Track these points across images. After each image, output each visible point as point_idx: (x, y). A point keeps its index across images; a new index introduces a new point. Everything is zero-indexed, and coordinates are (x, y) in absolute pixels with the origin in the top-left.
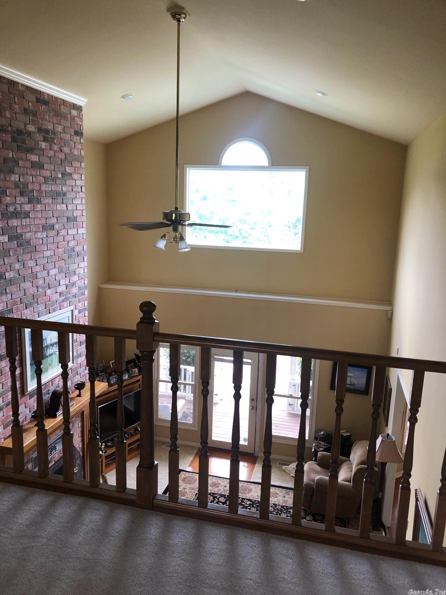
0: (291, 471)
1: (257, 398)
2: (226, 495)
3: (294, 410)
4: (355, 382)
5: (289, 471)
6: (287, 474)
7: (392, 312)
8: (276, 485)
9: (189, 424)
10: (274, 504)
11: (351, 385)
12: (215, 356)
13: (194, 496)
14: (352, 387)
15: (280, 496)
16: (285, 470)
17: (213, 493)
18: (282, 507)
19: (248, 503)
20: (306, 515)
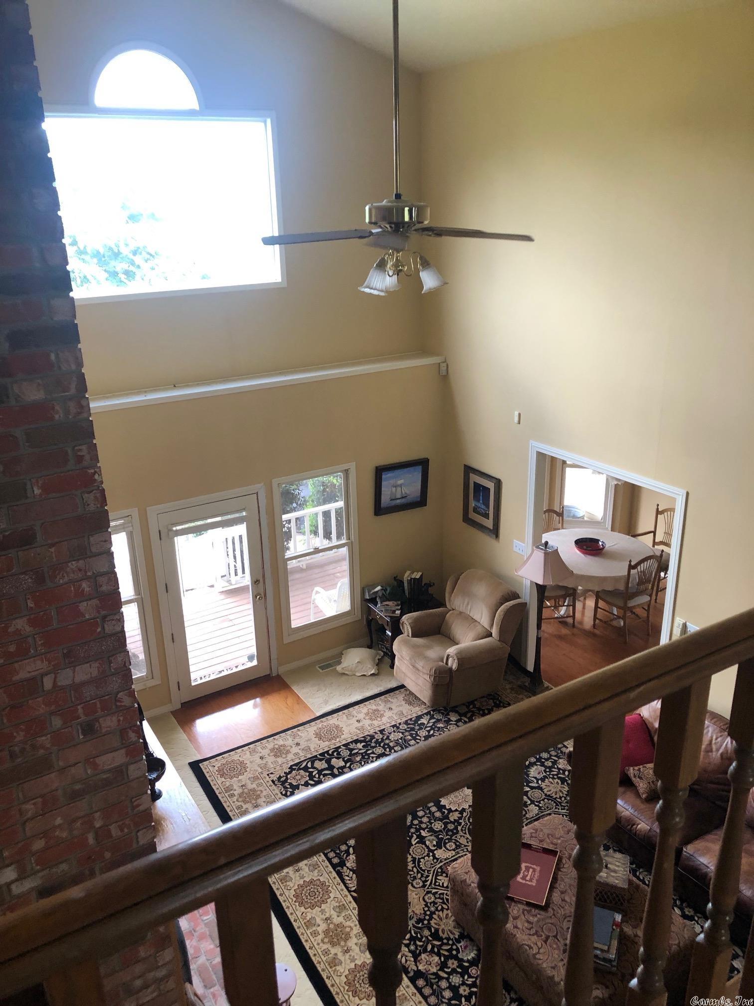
0: (355, 668)
1: (264, 576)
2: (316, 755)
3: (231, 584)
4: (408, 492)
5: (351, 671)
6: (350, 677)
7: (447, 365)
8: (359, 700)
9: (144, 678)
10: (393, 726)
11: (402, 498)
12: (173, 527)
13: (274, 786)
14: (403, 501)
15: (385, 711)
16: (343, 672)
17: (296, 765)
18: (406, 723)
19: (360, 746)
20: (446, 716)
